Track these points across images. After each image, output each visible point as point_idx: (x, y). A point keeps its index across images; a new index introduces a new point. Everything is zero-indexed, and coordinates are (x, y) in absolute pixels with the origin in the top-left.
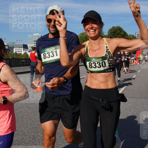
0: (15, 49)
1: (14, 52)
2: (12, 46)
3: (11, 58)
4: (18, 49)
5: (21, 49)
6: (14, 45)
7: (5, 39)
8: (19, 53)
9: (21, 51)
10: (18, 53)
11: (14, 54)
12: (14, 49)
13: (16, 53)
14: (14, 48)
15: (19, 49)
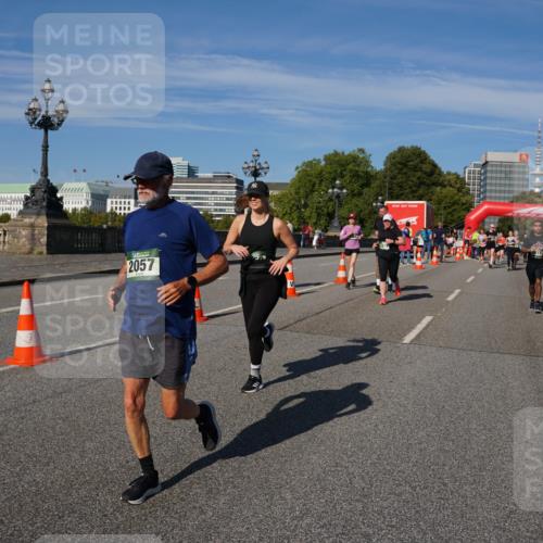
0: (112, 203)
1: (108, 210)
2: (102, 193)
3: (105, 226)
4: (119, 200)
5: (127, 200)
6: (107, 189)
7: (84, 171)
8: (122, 212)
9: (127, 206)
10: (118, 212)
11: (107, 215)
12: (109, 201)
13: (113, 213)
14: (107, 197)
15: (123, 200)
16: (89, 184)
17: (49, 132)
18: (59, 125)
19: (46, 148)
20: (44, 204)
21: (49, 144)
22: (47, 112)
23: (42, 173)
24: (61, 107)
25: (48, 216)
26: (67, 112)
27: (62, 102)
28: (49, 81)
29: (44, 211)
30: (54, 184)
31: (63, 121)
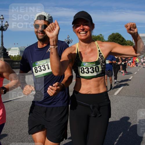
16: (19, 48)
17: (3, 31)
18: (6, 29)
19: (2, 37)
20: (2, 54)
21: (3, 35)
22: (2, 25)
23: (1, 44)
24: (6, 24)
25: (4, 58)
26: (8, 25)
27: (7, 22)
28: (2, 16)
29: (2, 56)
30: (5, 48)
31: (7, 28)
